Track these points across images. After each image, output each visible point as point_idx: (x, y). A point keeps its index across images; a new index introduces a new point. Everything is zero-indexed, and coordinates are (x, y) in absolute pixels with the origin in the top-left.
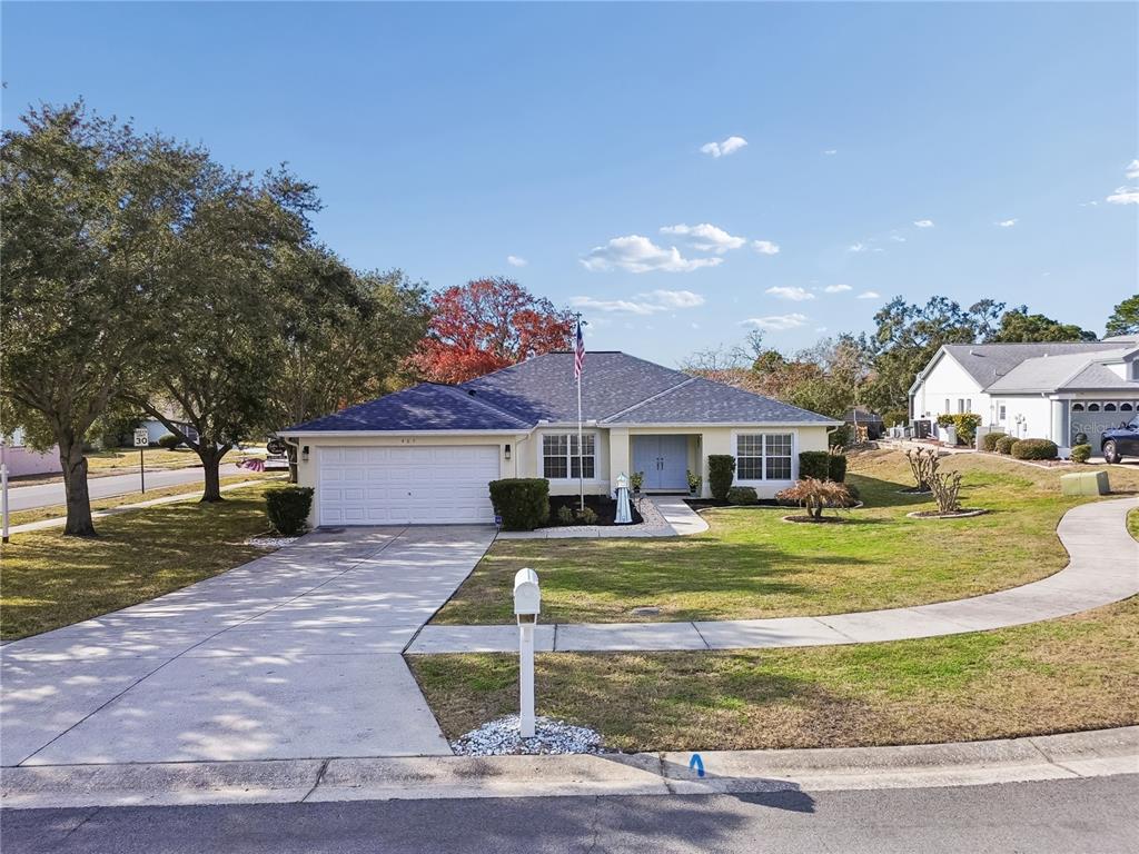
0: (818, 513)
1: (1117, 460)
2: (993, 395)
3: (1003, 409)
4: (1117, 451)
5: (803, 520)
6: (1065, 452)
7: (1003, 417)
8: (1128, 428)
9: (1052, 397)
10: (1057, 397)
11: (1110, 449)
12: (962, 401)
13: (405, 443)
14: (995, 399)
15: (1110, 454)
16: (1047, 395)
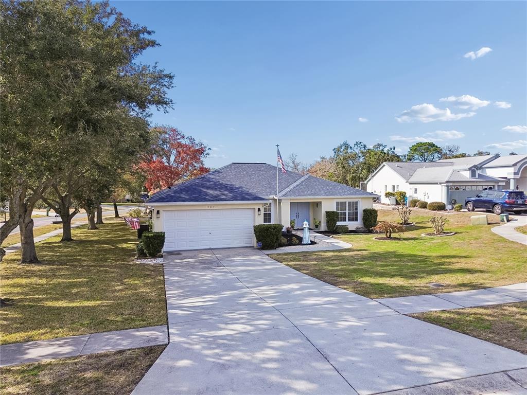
0: (390, 235)
1: (473, 210)
2: (410, 184)
3: (416, 190)
4: (473, 206)
5: (384, 239)
6: (448, 207)
7: (416, 193)
8: (479, 197)
9: (442, 185)
10: (445, 185)
11: (470, 206)
12: (394, 186)
13: (209, 208)
14: (412, 185)
15: (470, 207)
16: (441, 183)
